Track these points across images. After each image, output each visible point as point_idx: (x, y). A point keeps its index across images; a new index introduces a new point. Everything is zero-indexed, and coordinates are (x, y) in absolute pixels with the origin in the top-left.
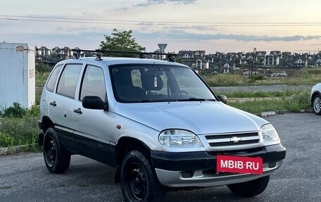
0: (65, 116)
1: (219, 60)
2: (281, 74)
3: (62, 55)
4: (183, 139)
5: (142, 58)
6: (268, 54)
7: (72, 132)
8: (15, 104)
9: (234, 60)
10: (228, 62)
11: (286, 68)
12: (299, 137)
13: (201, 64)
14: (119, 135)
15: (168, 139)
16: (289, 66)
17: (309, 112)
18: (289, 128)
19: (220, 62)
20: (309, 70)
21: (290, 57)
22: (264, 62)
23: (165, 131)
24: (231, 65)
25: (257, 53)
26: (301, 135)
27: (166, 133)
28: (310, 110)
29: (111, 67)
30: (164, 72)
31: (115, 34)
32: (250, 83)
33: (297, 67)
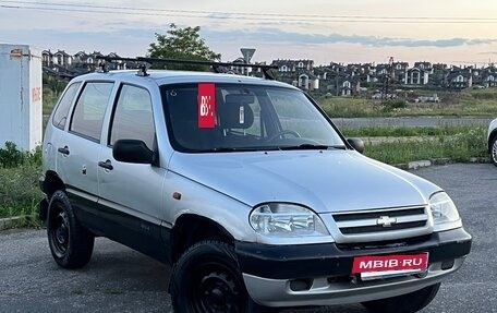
0: (84, 172)
1: (335, 76)
2: (432, 99)
3: (90, 64)
4: (292, 221)
5: (217, 72)
6: (411, 66)
7: (95, 200)
8: (8, 144)
9: (358, 75)
10: (349, 79)
11: (438, 90)
12: (473, 206)
13: (307, 81)
14: (178, 210)
15: (266, 221)
16: (443, 86)
17: (484, 162)
18: (456, 189)
19: (337, 79)
20: (475, 92)
21: (445, 72)
22: (405, 80)
23: (262, 207)
24: (354, 83)
25: (394, 65)
26: (476, 202)
27: (262, 210)
28: (486, 159)
29: (164, 89)
30: (256, 98)
31: (172, 33)
32: (385, 113)
33: (457, 88)
